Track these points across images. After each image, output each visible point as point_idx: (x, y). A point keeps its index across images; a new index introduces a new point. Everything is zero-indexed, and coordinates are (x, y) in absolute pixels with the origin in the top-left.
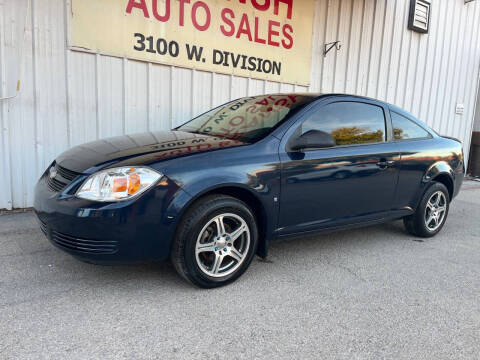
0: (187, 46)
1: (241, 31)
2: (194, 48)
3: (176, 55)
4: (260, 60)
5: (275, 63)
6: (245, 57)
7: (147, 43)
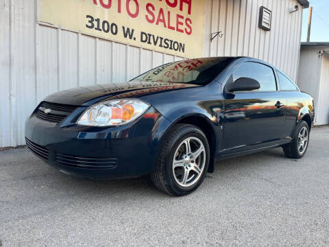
0: (124, 28)
1: (159, 20)
2: (128, 29)
3: (116, 34)
4: (171, 41)
5: (181, 44)
6: (161, 39)
7: (95, 23)
